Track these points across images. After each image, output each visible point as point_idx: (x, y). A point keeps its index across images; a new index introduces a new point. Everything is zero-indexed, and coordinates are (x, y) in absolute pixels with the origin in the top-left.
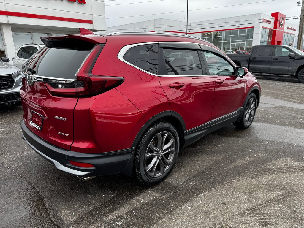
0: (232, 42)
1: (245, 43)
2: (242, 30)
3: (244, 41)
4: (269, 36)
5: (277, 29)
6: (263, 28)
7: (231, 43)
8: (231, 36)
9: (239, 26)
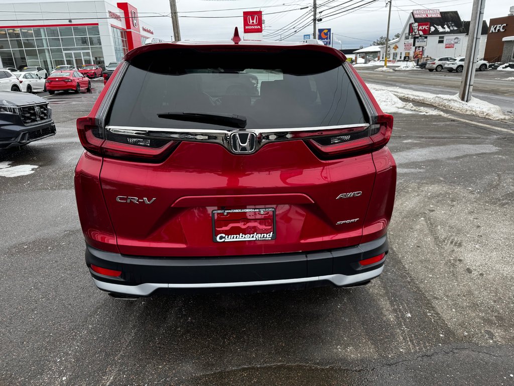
0: (65, 50)
1: (90, 51)
2: (78, 28)
3: (88, 49)
4: (123, 41)
5: (131, 30)
6: (112, 26)
7: (64, 52)
8: (60, 37)
9: (70, 21)
